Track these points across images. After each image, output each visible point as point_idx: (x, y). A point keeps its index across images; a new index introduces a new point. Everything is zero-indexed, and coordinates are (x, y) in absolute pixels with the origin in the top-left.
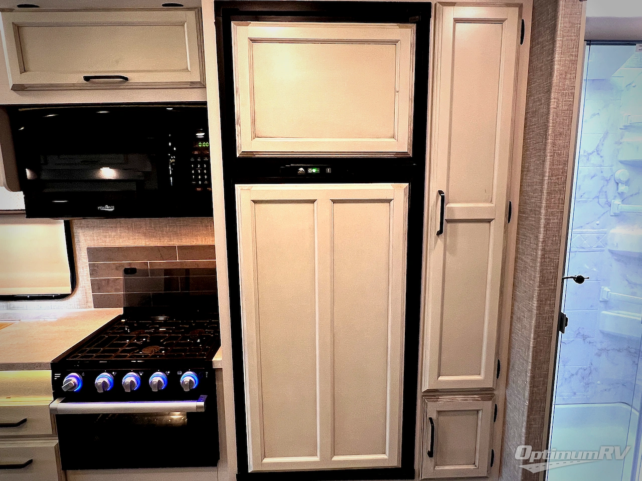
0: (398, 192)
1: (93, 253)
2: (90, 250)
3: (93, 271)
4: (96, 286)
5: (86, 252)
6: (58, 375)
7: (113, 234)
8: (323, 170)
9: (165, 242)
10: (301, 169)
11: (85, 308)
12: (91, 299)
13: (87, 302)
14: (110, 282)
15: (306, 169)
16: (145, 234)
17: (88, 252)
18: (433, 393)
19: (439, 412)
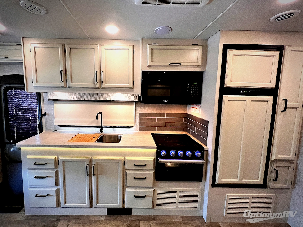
0: (270, 98)
1: (141, 114)
2: (140, 113)
3: (140, 120)
4: (141, 124)
5: (139, 114)
6: (159, 151)
7: (147, 109)
8: (248, 91)
9: (163, 112)
10: (242, 91)
11: (136, 131)
12: (138, 128)
13: (137, 129)
14: (145, 123)
15: (243, 91)
16: (157, 109)
17: (140, 114)
18: (275, 161)
19: (277, 167)
